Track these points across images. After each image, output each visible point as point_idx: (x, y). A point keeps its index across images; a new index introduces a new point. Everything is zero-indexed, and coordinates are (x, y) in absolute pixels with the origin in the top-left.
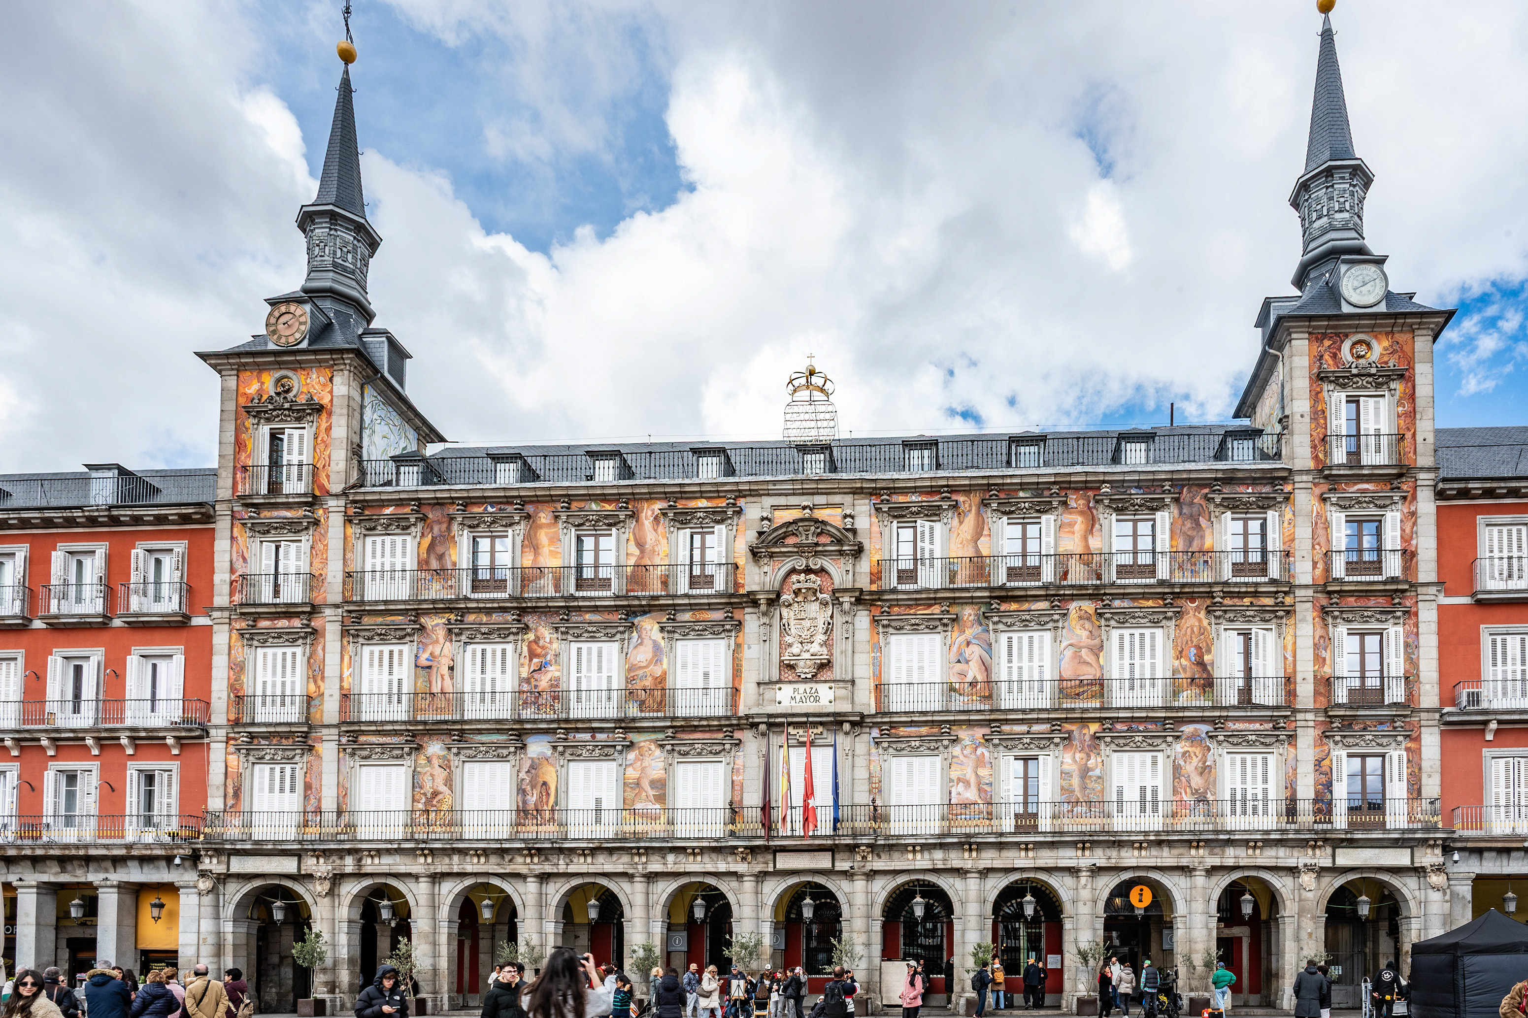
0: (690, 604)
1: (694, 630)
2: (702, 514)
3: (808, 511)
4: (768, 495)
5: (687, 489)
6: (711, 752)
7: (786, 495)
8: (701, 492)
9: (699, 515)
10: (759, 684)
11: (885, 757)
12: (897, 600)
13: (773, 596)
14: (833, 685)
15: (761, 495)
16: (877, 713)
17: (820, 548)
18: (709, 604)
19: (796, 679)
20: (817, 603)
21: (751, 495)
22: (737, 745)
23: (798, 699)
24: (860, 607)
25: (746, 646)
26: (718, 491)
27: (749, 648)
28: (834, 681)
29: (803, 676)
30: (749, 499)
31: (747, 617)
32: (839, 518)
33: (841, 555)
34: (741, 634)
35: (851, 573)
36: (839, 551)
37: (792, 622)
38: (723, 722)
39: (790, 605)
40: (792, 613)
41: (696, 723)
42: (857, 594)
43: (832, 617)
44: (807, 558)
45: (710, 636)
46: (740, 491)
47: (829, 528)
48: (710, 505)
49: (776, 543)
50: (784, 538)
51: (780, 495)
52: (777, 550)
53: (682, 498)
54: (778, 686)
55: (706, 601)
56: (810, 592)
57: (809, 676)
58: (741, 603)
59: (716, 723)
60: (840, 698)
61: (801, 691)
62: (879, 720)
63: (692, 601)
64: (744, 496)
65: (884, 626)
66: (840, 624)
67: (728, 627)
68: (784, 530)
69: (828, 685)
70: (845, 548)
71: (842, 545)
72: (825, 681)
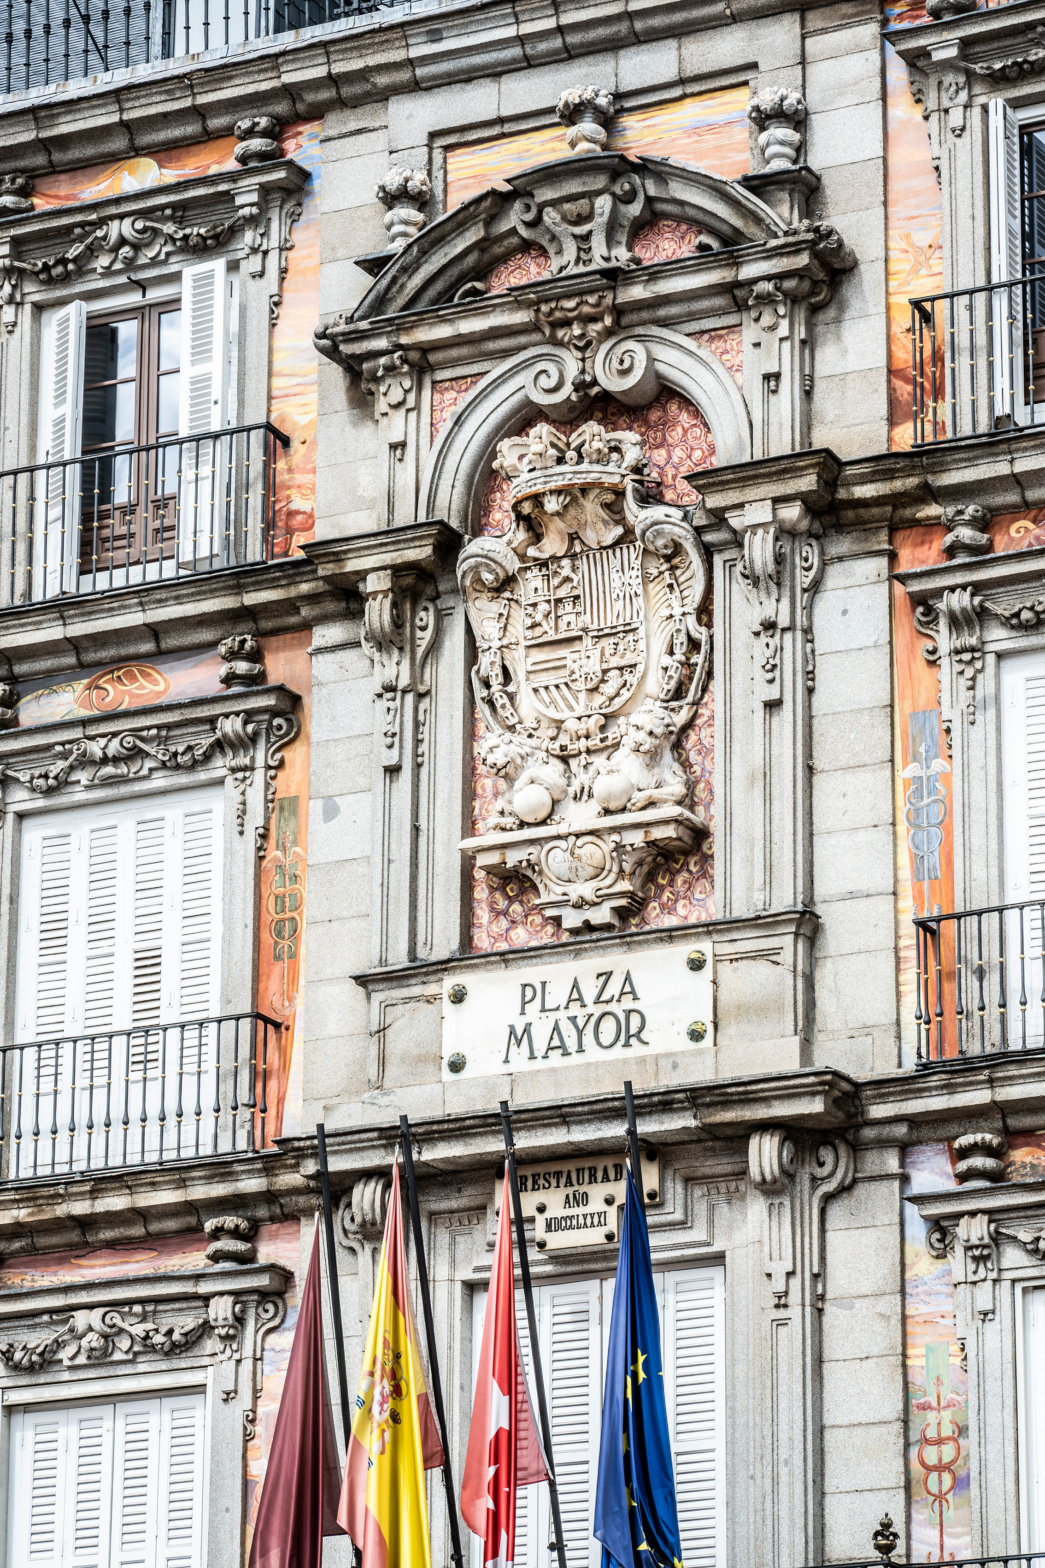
0: (74, 644)
1: (85, 761)
2: (126, 228)
3: (588, 126)
4: (415, 87)
5: (66, 126)
6: (147, 1346)
7: (495, 72)
8: (126, 126)
9: (114, 229)
10: (362, 980)
11: (983, 1297)
12: (1018, 481)
13: (420, 552)
14: (705, 946)
15: (383, 96)
16: (926, 1069)
17: (637, 292)
18: (154, 631)
19: (546, 936)
20: (632, 555)
21: (342, 104)
22: (264, 1296)
23: (541, 1037)
24: (841, 545)
25: (315, 808)
26: (199, 112)
27: (331, 812)
28: (710, 928)
29: (572, 919)
30: (334, 123)
31: (324, 665)
32: (742, 132)
33: (740, 306)
34: (294, 755)
35: (790, 388)
36: (728, 289)
37: (519, 662)
38: (200, 1192)
39: (508, 582)
40: (519, 620)
41: (80, 1208)
42: (807, 482)
43: (704, 612)
44: (585, 347)
45: (160, 781)
46: (290, 92)
47: (679, 190)
48: (170, 176)
49: (446, 296)
50: (483, 272)
51: (468, 77)
52: (443, 332)
53: (53, 170)
54: (449, 982)
55: (134, 618)
56: (591, 507)
57: (602, 915)
58: (290, 606)
59: (167, 1197)
60: (744, 1011)
61: (558, 995)
62: (937, 1103)
63: (79, 629)
64: (316, 113)
65: (957, 622)
66: (742, 635)
67: (231, 726)
68: (473, 235)
69: (685, 949)
70: (748, 271)
71: (735, 262)
72: (670, 935)
